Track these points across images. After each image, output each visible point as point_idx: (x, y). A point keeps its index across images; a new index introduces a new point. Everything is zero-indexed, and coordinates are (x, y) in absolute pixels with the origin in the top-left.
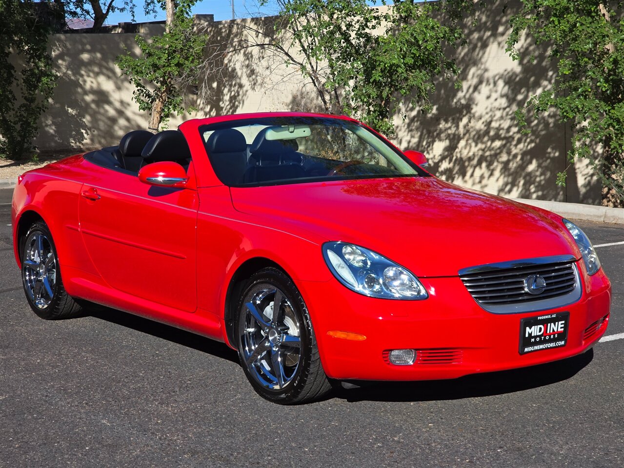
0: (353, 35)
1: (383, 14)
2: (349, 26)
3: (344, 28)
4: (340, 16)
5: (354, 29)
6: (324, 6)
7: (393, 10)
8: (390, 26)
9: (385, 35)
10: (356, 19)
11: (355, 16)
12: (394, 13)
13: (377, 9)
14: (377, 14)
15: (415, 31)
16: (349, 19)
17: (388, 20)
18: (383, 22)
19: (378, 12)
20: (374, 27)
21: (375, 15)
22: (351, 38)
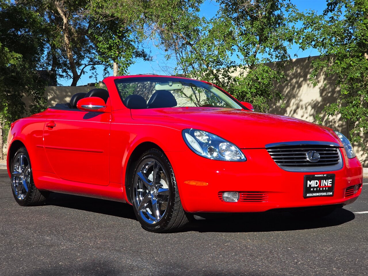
0: (221, 76)
1: (238, 64)
2: (218, 70)
3: (215, 72)
4: (213, 65)
5: (221, 73)
6: (203, 60)
7: (244, 61)
8: (242, 71)
9: (239, 76)
10: (222, 67)
11: (221, 66)
12: (244, 63)
13: (235, 61)
14: (234, 64)
15: (257, 73)
16: (218, 67)
17: (241, 67)
18: (238, 69)
19: (235, 63)
20: (233, 72)
21: (234, 65)
22: (220, 78)
